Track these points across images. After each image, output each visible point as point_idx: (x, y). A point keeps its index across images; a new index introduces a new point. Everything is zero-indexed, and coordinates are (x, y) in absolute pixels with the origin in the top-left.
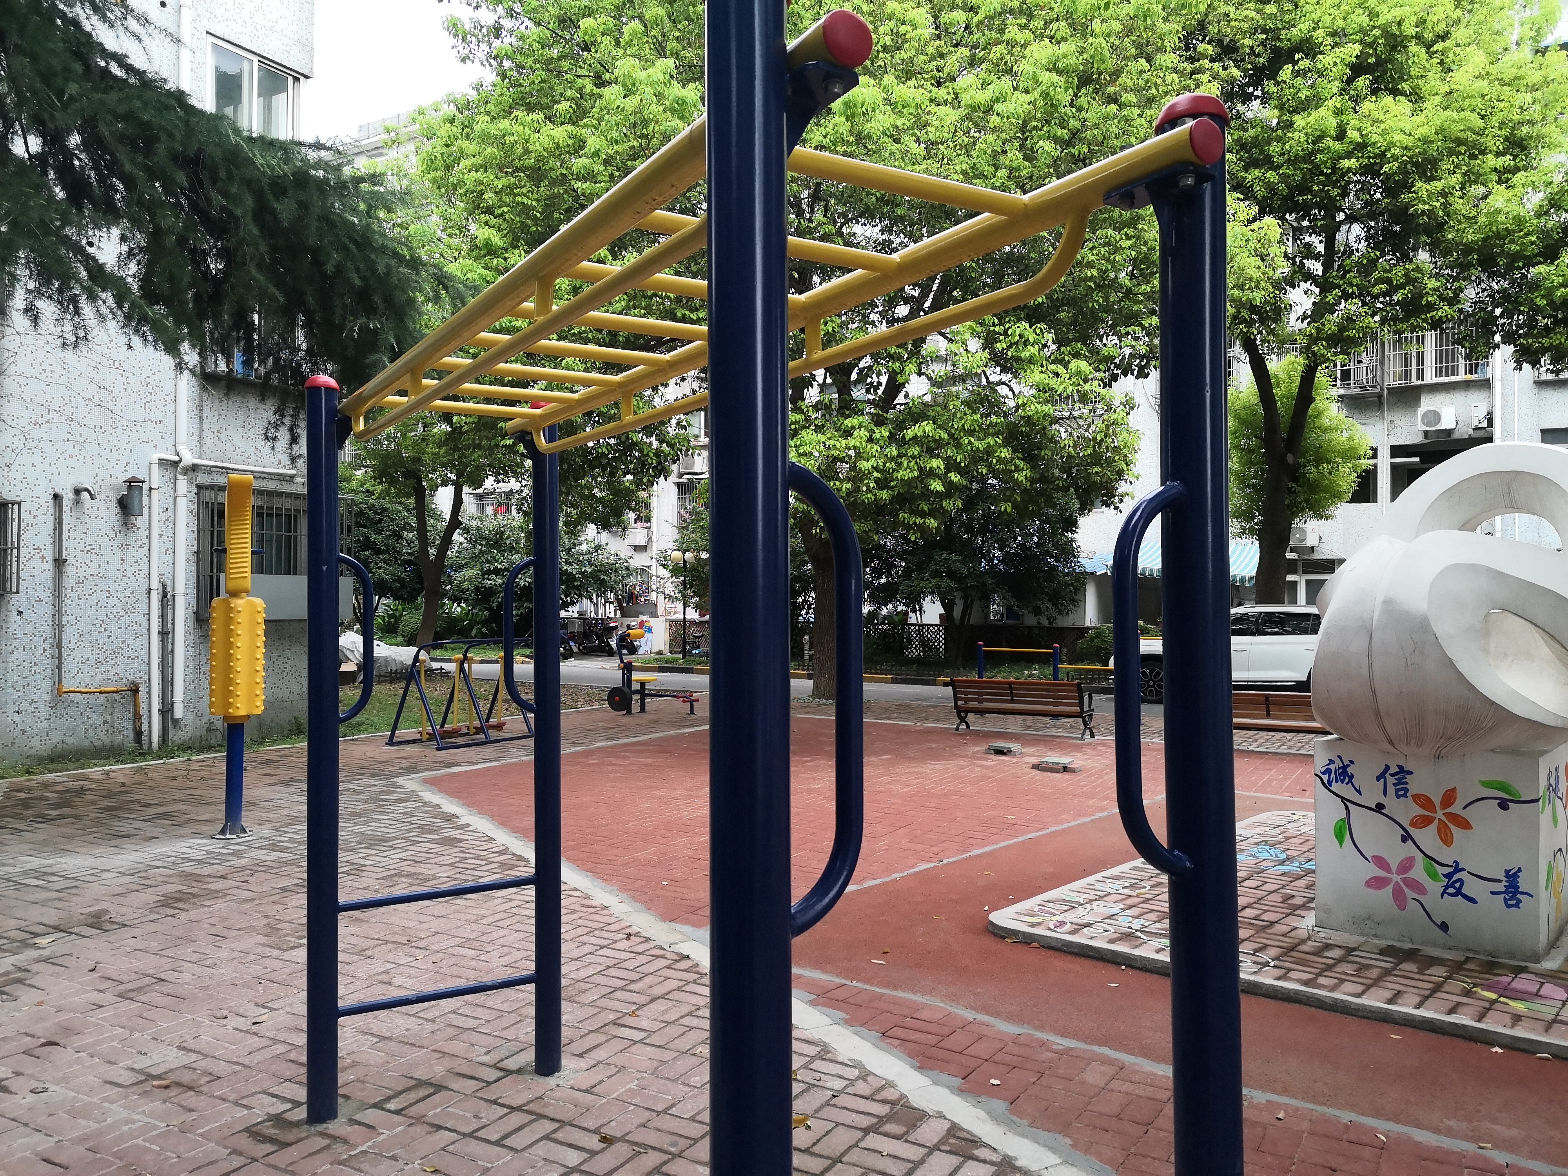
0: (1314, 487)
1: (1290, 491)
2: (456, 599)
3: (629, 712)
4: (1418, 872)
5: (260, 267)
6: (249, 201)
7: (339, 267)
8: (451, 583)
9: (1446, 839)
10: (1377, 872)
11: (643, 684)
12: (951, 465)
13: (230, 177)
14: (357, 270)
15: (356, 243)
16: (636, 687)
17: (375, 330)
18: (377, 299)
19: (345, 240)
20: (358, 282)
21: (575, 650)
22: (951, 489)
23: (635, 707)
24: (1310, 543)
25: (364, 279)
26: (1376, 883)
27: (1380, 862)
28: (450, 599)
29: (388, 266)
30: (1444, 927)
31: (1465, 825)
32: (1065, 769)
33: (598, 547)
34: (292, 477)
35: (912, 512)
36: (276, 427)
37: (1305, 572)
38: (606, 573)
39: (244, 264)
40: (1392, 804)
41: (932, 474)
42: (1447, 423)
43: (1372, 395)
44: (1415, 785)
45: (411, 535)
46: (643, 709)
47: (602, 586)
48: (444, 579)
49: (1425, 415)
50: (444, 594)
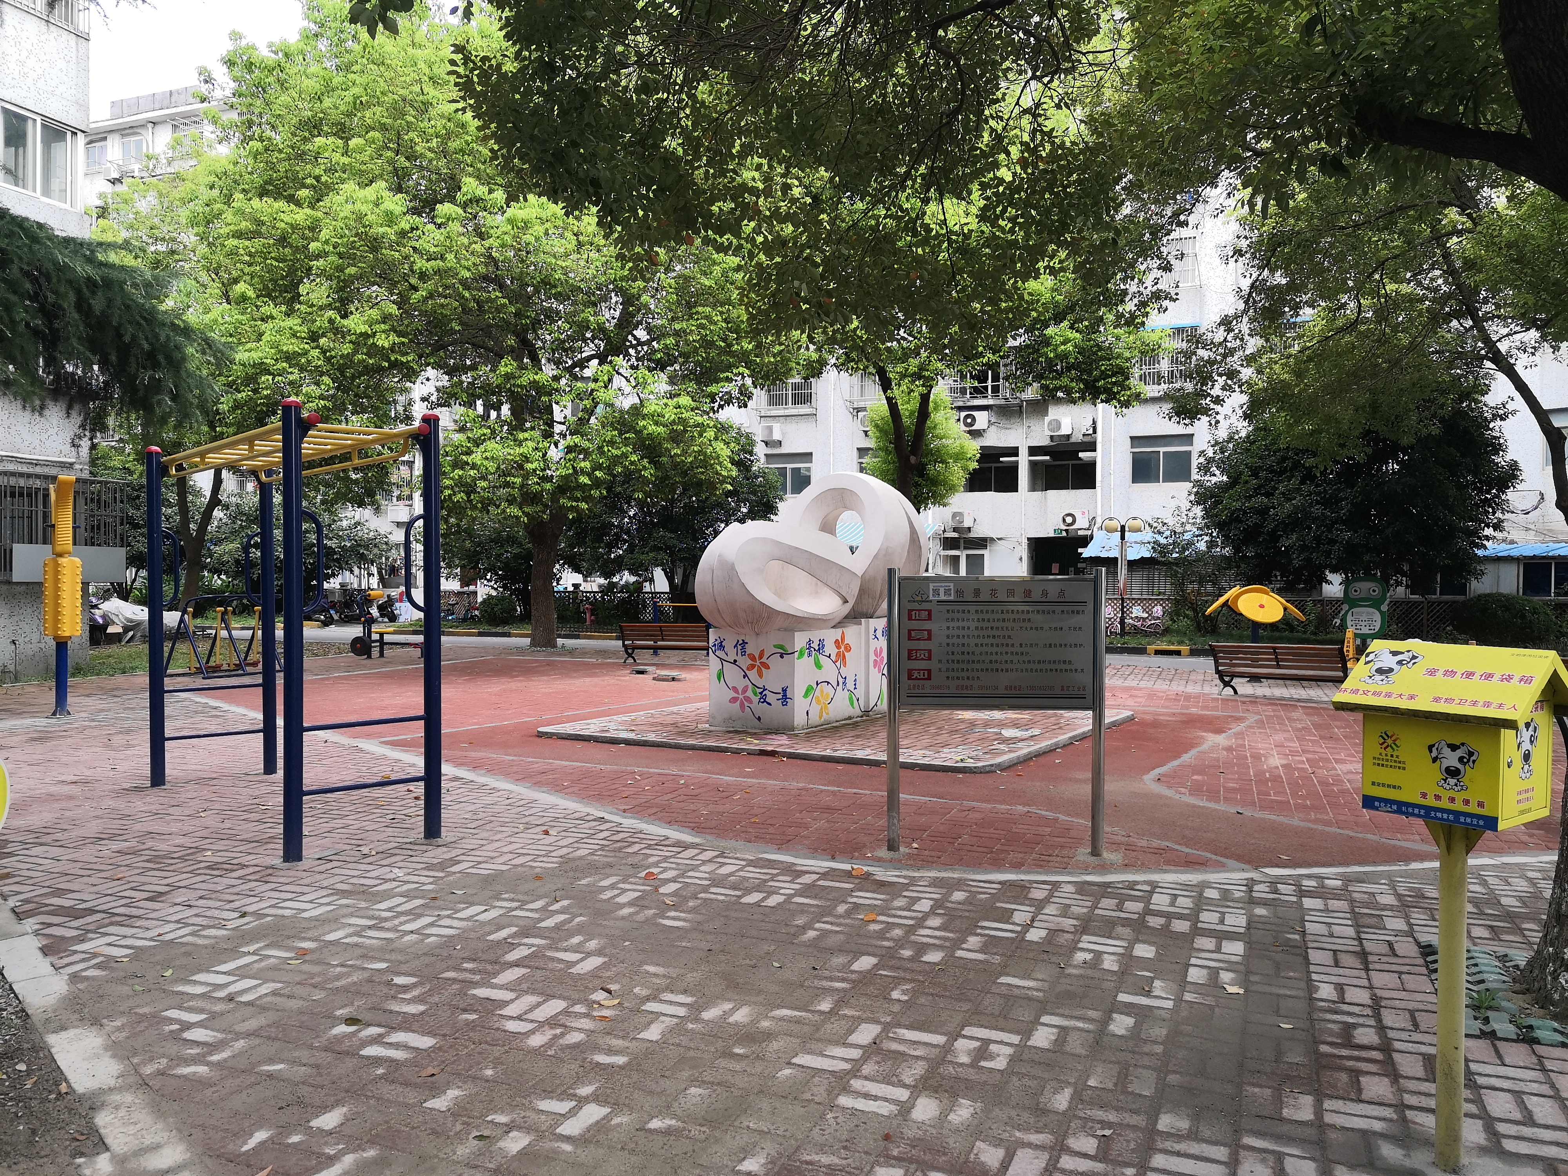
0: (935, 482)
1: (917, 485)
2: (217, 571)
3: (369, 657)
4: (749, 693)
5: (79, 338)
6: (72, 297)
7: (134, 337)
8: (211, 556)
9: (760, 675)
10: (734, 695)
11: (382, 635)
12: (598, 467)
13: (59, 281)
14: (147, 339)
15: (145, 319)
16: (375, 637)
17: (160, 379)
18: (161, 358)
19: (138, 318)
20: (146, 346)
21: (336, 617)
22: (597, 483)
23: (375, 652)
24: (966, 524)
25: (150, 344)
26: (734, 700)
27: (735, 689)
28: (209, 571)
29: (168, 336)
30: (759, 719)
31: (767, 667)
32: (673, 679)
33: (358, 524)
34: (72, 464)
35: (570, 499)
36: (80, 438)
37: (965, 548)
38: (367, 547)
39: (68, 338)
40: (739, 658)
41: (583, 472)
42: (1065, 430)
43: (1014, 405)
44: (749, 649)
45: (169, 511)
46: (382, 655)
47: (362, 559)
48: (204, 552)
49: (1050, 423)
50: (204, 567)
